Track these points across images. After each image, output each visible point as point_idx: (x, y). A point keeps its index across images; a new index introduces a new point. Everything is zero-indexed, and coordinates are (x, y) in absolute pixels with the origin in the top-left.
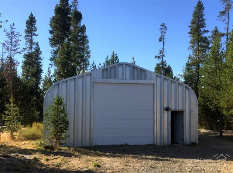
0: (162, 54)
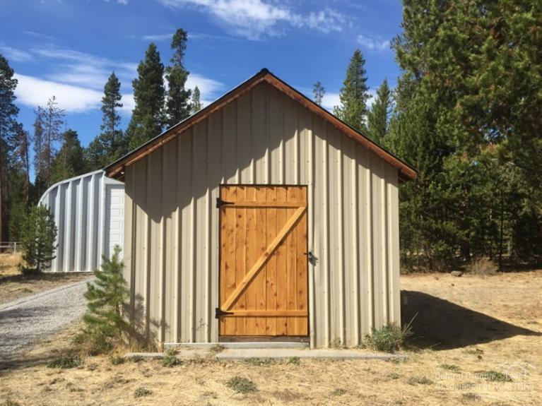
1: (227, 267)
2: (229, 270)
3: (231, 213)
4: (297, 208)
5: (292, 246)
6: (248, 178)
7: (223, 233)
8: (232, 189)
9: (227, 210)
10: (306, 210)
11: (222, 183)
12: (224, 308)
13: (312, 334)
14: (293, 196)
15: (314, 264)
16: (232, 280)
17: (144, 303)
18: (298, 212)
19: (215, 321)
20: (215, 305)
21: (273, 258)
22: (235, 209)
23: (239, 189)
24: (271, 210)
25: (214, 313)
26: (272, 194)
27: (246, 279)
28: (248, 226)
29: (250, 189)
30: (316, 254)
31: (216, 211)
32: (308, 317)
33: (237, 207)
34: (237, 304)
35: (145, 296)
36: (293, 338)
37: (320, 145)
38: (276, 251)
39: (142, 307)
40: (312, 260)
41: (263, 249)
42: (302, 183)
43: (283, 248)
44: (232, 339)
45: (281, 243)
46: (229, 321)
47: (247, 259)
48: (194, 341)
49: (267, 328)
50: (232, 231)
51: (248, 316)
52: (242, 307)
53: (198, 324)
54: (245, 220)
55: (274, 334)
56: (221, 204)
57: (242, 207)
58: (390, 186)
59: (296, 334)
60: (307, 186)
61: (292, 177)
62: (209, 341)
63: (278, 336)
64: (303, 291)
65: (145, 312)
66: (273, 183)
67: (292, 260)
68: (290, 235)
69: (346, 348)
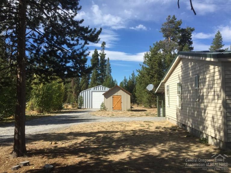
1: (113, 103)
5: (120, 101)
10: (121, 98)
11: (113, 95)
24: (118, 98)
27: (115, 105)
28: (115, 99)
29: (116, 96)
31: (112, 98)
32: (121, 108)
37: (122, 92)
40: (122, 103)
41: (117, 102)
42: (121, 95)
48: (111, 110)
51: (116, 108)
55: (118, 110)
58: (129, 96)
65: (106, 108)
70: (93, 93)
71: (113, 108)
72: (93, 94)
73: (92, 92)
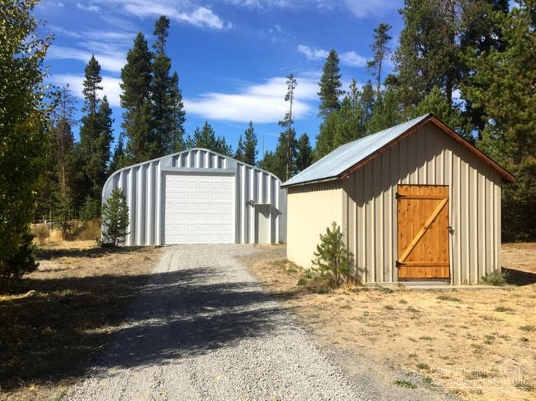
0: (288, 119)
1: (402, 236)
2: (403, 238)
3: (404, 202)
4: (442, 199)
5: (439, 223)
6: (414, 181)
7: (400, 215)
8: (405, 187)
9: (402, 200)
10: (448, 201)
11: (399, 183)
12: (400, 261)
13: (452, 277)
14: (440, 192)
15: (452, 234)
16: (405, 244)
17: (355, 258)
18: (443, 202)
19: (396, 269)
20: (395, 259)
21: (429, 230)
22: (406, 200)
23: (408, 187)
24: (427, 201)
25: (395, 264)
26: (428, 190)
27: (413, 242)
28: (414, 210)
29: (415, 187)
30: (453, 228)
31: (395, 201)
32: (449, 267)
33: (407, 199)
34: (408, 259)
35: (355, 254)
36: (441, 279)
37: (457, 161)
38: (430, 226)
39: (353, 260)
40: (452, 232)
41: (423, 225)
42: (446, 184)
43: (435, 224)
44: (406, 279)
45: (433, 221)
46: (403, 268)
47: (414, 231)
48: (384, 281)
49: (426, 273)
50: (405, 213)
51: (415, 266)
52: (411, 260)
53: (386, 271)
54: (412, 207)
55: (430, 276)
56: (399, 197)
57: (411, 199)
58: (496, 186)
59: (443, 276)
60: (448, 186)
61: (440, 180)
62: (393, 281)
63: (431, 278)
64: (446, 251)
65: (355, 263)
66: (429, 184)
67: (440, 232)
68: (438, 217)
69: (471, 285)
70: (168, 178)
71: (398, 265)
72: (167, 184)
73: (164, 174)
